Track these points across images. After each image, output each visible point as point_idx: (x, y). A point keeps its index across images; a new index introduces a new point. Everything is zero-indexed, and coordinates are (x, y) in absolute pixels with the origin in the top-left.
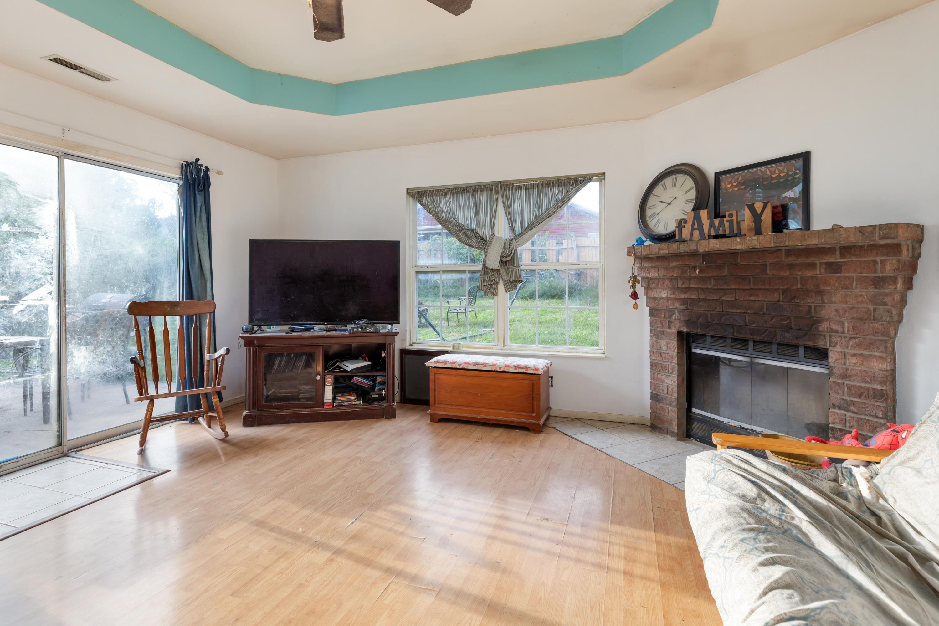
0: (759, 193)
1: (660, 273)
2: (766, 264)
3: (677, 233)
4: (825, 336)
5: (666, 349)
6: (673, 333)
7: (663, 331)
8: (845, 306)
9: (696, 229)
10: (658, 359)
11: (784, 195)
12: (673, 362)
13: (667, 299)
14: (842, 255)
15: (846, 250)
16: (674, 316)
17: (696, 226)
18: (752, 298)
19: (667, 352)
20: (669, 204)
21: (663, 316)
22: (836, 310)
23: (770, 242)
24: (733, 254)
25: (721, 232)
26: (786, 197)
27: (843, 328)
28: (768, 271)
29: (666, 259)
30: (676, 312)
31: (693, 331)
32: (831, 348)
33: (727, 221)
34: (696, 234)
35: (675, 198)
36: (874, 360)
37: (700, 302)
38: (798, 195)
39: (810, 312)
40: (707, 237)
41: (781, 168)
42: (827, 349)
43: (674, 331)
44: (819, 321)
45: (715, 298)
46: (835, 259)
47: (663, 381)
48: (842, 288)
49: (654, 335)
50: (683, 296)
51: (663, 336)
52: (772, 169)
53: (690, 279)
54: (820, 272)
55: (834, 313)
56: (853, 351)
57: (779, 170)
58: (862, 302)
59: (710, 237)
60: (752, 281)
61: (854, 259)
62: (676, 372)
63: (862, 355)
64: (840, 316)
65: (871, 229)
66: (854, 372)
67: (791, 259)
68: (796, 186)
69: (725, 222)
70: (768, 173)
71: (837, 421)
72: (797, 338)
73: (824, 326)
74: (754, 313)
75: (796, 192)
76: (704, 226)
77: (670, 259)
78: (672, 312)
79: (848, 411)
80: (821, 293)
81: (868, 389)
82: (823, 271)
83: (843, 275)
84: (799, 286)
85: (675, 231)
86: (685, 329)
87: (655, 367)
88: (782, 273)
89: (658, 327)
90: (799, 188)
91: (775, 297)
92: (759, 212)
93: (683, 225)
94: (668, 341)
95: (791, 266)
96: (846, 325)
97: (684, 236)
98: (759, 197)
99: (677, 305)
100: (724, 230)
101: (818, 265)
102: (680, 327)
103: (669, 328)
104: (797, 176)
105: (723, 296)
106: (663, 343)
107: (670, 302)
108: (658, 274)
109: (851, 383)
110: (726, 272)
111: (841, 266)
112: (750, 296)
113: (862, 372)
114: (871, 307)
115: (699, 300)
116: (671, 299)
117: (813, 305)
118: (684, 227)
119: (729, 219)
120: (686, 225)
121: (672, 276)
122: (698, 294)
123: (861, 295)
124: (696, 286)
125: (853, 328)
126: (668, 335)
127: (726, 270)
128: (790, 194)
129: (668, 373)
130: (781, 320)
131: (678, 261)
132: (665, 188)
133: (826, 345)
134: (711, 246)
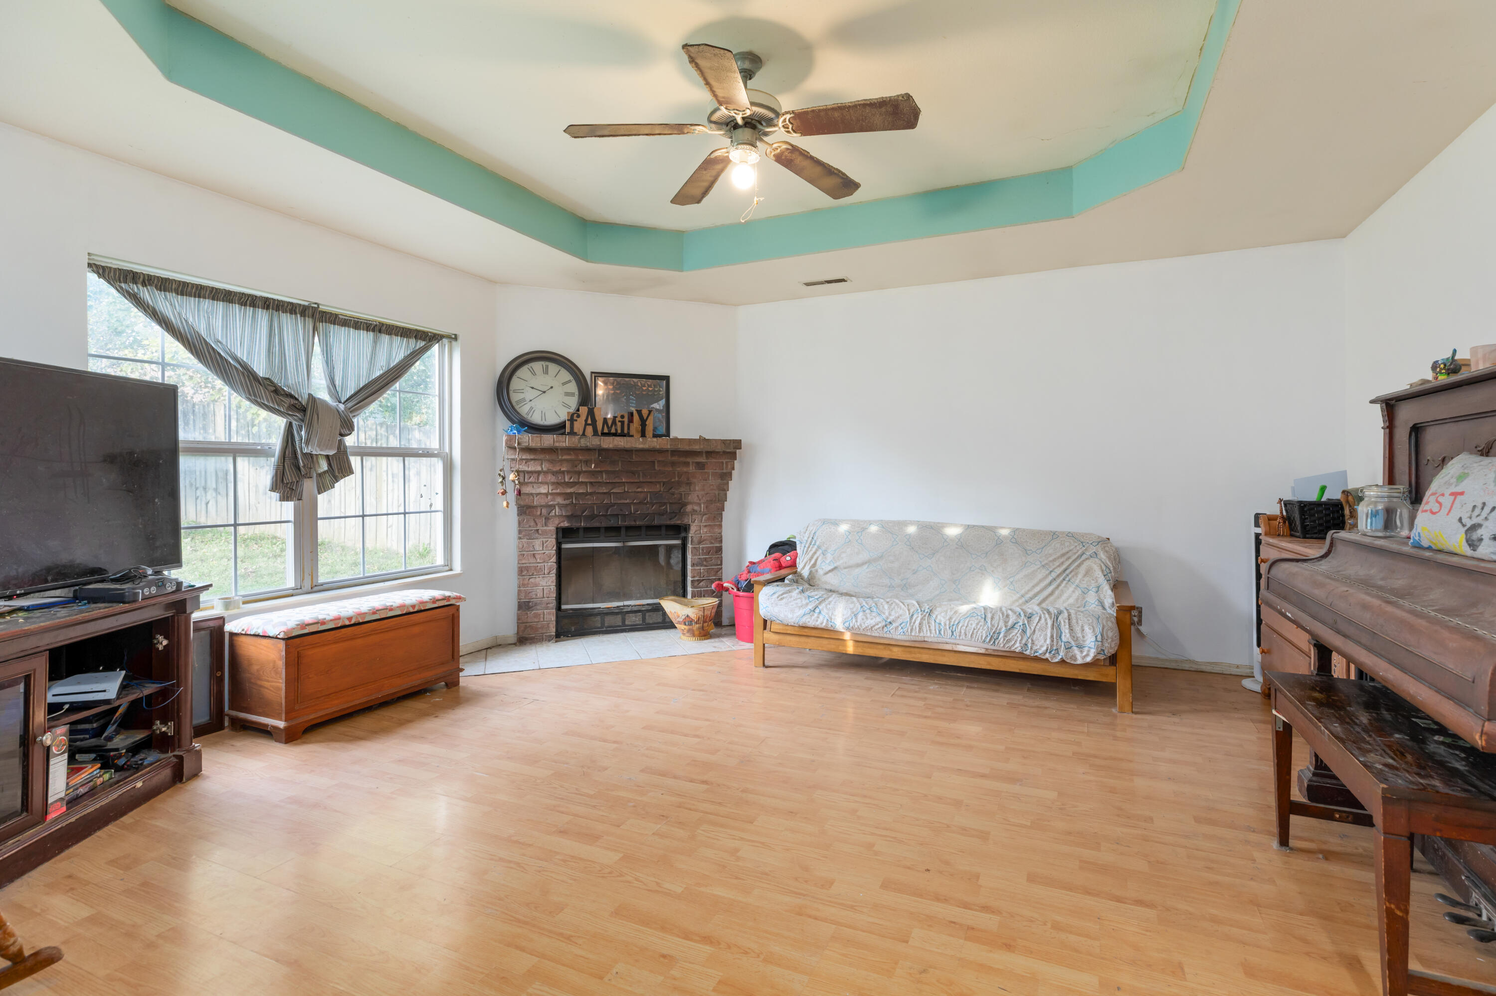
0: (632, 399)
1: (543, 466)
2: (654, 462)
3: (568, 424)
4: (688, 516)
5: (541, 549)
6: (550, 530)
7: (537, 530)
8: (703, 493)
9: (589, 425)
10: (529, 561)
11: (652, 406)
12: (551, 561)
13: (547, 495)
14: (707, 458)
15: (709, 454)
16: (554, 511)
17: (589, 421)
18: (639, 490)
19: (543, 552)
20: (544, 392)
21: (539, 513)
22: (698, 496)
23: (667, 444)
24: (628, 451)
25: (613, 431)
26: (653, 408)
27: (701, 508)
28: (656, 468)
29: (555, 452)
30: (557, 508)
31: (575, 525)
32: (691, 524)
33: (619, 421)
34: (590, 430)
35: (552, 387)
36: (716, 527)
37: (586, 496)
38: (662, 408)
39: (681, 498)
40: (600, 434)
41: (649, 383)
42: (689, 525)
43: (552, 528)
44: (685, 505)
45: (605, 491)
46: (702, 459)
47: (536, 585)
48: (704, 480)
49: (525, 536)
50: (569, 490)
51: (537, 535)
52: (643, 382)
53: (579, 473)
54: (691, 469)
55: (697, 498)
56: (704, 524)
57: (648, 385)
58: (712, 490)
59: (603, 434)
60: (641, 474)
61: (714, 460)
62: (555, 571)
63: (710, 525)
64: (700, 500)
65: (728, 442)
66: (706, 538)
67: (675, 459)
68: (660, 400)
69: (617, 422)
70: (639, 384)
71: (696, 575)
72: (670, 519)
73: (689, 508)
74: (640, 503)
75: (659, 405)
76: (597, 423)
77: (559, 452)
78: (552, 507)
79: (701, 566)
80: (689, 484)
81: (713, 547)
82: (694, 468)
83: (706, 471)
84: (677, 479)
85: (565, 422)
86: (566, 524)
87: (526, 572)
88: (667, 469)
89: (530, 526)
90: (663, 402)
91: (658, 488)
92: (645, 418)
93: (575, 418)
94: (544, 540)
95: (673, 464)
96: (702, 506)
97: (576, 430)
98: (632, 403)
99: (560, 500)
100: (616, 430)
101: (691, 463)
102: (559, 523)
103: (546, 525)
104: (661, 393)
105: (611, 490)
106: (537, 544)
107: (549, 497)
108: (542, 467)
109: (704, 546)
110: (619, 467)
111: (704, 465)
112: (637, 488)
113: (709, 536)
114: (717, 493)
115: (586, 494)
116: (552, 494)
117: (683, 493)
118: (576, 420)
119: (621, 420)
120: (578, 419)
121: (560, 469)
122: (587, 488)
123: (712, 485)
124: (587, 480)
125: (707, 507)
126: (545, 533)
127: (620, 464)
128: (656, 406)
129: (544, 574)
130: (660, 507)
131: (570, 454)
132: (534, 374)
133: (689, 521)
134: (616, 442)
